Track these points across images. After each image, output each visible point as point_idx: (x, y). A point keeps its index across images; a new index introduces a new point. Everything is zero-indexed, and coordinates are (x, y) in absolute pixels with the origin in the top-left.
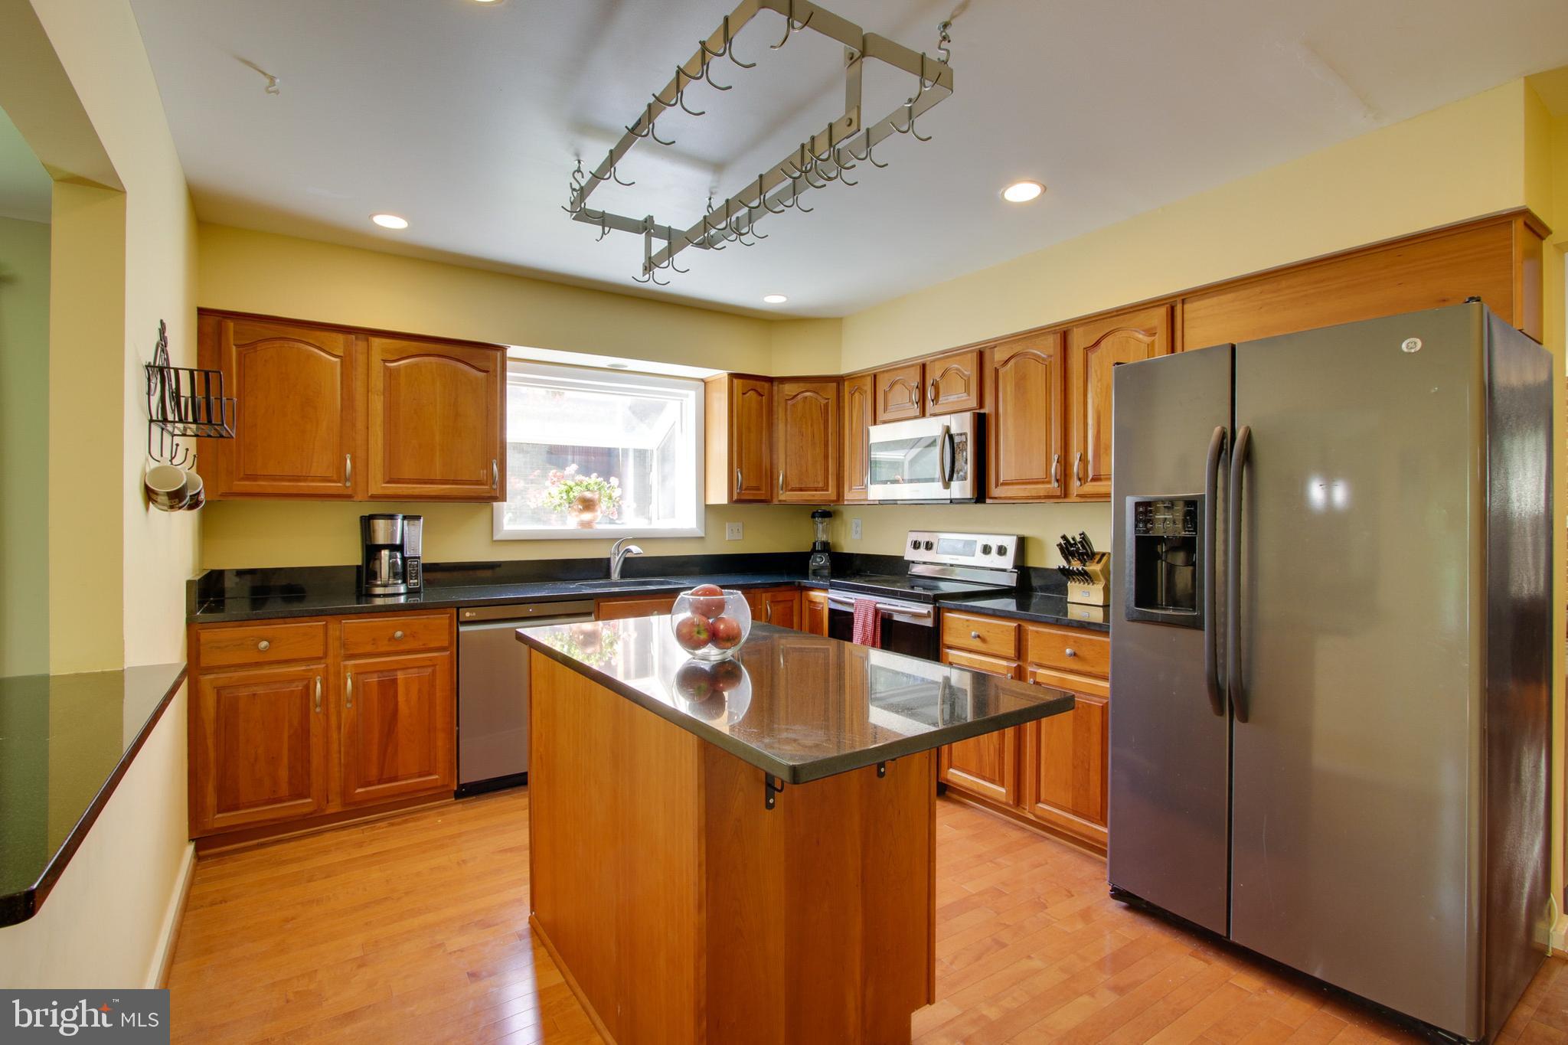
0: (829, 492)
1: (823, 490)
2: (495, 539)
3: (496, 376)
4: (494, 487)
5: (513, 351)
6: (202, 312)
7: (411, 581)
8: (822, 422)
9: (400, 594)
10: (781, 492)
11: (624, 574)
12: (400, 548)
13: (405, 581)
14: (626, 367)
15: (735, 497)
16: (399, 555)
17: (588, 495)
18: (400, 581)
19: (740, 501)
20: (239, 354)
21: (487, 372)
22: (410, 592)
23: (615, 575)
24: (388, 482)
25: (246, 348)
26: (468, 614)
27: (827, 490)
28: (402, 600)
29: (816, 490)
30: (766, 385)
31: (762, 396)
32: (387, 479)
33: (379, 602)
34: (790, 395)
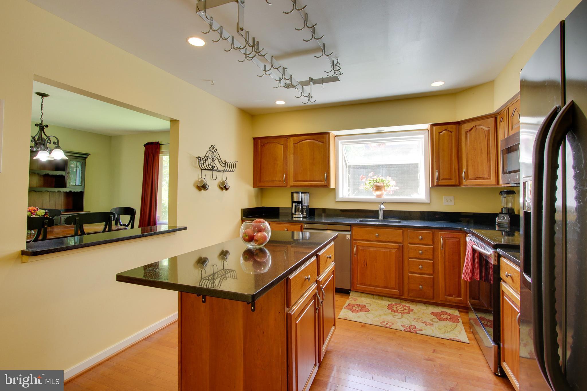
0: (491, 180)
1: (488, 179)
2: (336, 201)
3: (326, 143)
4: (326, 182)
5: (333, 133)
6: (254, 139)
7: (304, 214)
8: (486, 141)
9: (300, 217)
10: (464, 181)
11: (384, 217)
12: (301, 203)
13: (302, 214)
14: (384, 131)
15: (435, 184)
16: (300, 205)
17: (378, 184)
18: (301, 213)
19: (438, 186)
20: (261, 148)
21: (323, 142)
22: (303, 217)
23: (381, 218)
24: (295, 182)
25: (263, 146)
26: (306, 226)
27: (490, 179)
28: (301, 219)
29: (484, 179)
30: (454, 126)
31: (452, 132)
32: (295, 181)
33: (294, 219)
34: (467, 129)
